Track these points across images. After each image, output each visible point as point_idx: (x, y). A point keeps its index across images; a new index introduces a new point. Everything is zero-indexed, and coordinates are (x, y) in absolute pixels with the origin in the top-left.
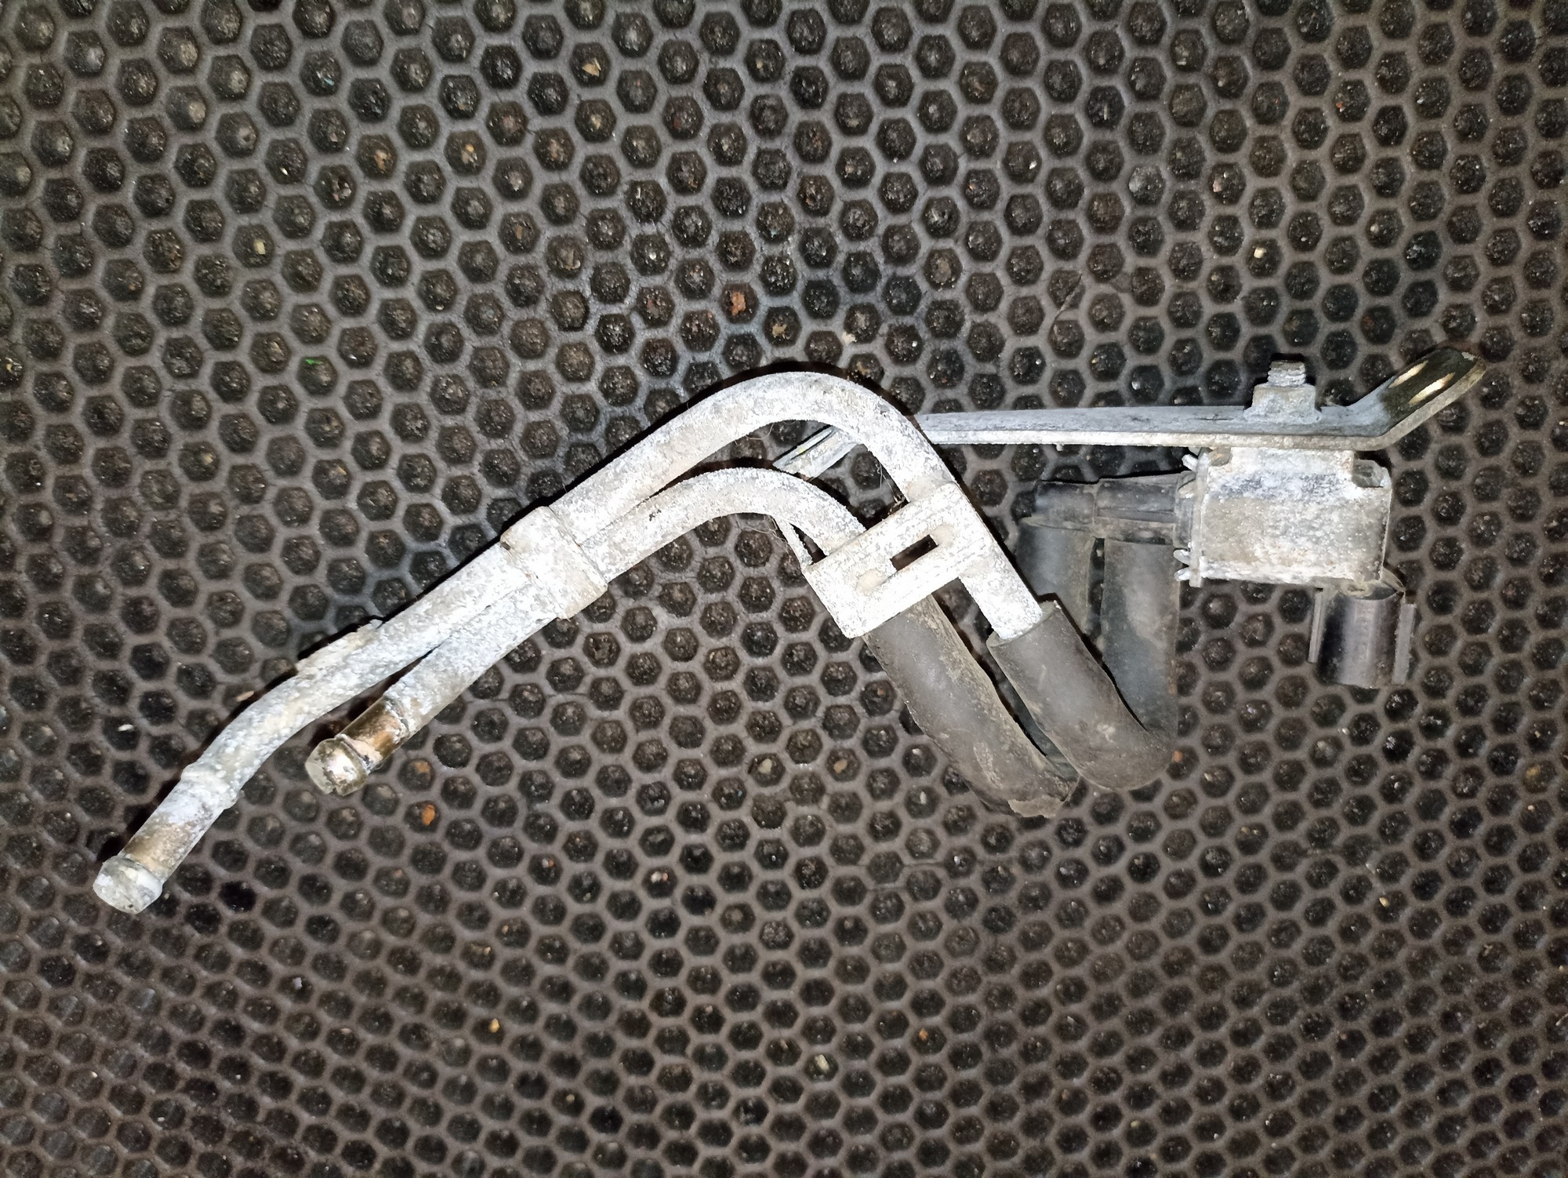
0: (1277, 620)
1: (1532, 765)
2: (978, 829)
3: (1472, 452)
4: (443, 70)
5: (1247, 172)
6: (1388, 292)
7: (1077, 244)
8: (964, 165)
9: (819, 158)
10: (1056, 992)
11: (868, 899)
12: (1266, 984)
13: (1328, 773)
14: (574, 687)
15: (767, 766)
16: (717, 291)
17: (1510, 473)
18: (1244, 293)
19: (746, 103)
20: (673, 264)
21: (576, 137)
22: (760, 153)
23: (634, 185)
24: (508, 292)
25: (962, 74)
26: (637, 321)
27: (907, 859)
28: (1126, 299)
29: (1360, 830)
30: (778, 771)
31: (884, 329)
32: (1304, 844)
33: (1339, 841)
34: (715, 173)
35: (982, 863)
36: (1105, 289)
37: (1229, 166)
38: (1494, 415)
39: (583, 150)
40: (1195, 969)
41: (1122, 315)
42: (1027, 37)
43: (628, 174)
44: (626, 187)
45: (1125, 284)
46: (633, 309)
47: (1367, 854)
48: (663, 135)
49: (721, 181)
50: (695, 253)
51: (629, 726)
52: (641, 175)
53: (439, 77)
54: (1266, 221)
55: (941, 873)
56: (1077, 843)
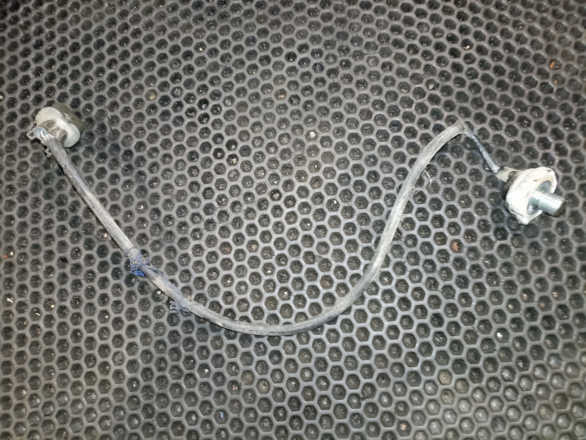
0: (251, 146)
1: (154, 99)
2: (353, 67)
3: (188, 206)
4: (569, 321)
5: (278, 298)
6: (224, 260)
7: (335, 272)
8: (378, 297)
9: (432, 297)
10: (319, 11)
11: (391, 41)
12: (242, 18)
13: (228, 94)
14: (504, 112)
15: (431, 87)
16: (465, 250)
17: (174, 200)
18: (274, 257)
19: (459, 315)
20: (482, 258)
21: (520, 300)
22: (453, 297)
23: (497, 285)
24: (540, 246)
25: (382, 327)
26: (493, 238)
27: (378, 55)
28: (316, 253)
29: (214, 74)
30: (427, 85)
31: (403, 239)
32: (233, 68)
33: (221, 70)
34: (469, 290)
35: (350, 56)
36: (324, 256)
37: (284, 300)
38: (182, 219)
39: (517, 296)
40: (269, 22)
41: (317, 248)
42: (361, 340)
43: (500, 289)
44: (501, 284)
45: (317, 258)
46: (495, 243)
47: (210, 66)
48: (488, 302)
49: (467, 288)
50: (474, 263)
51: (483, 99)
52: (497, 288)
53: (571, 319)
54: (269, 281)
55: (365, 51)
56: (315, 65)
